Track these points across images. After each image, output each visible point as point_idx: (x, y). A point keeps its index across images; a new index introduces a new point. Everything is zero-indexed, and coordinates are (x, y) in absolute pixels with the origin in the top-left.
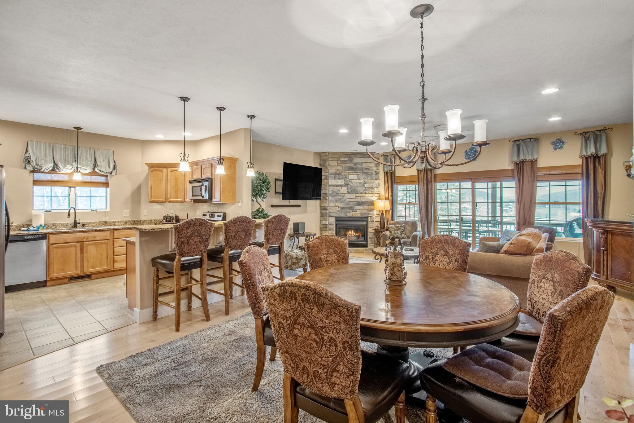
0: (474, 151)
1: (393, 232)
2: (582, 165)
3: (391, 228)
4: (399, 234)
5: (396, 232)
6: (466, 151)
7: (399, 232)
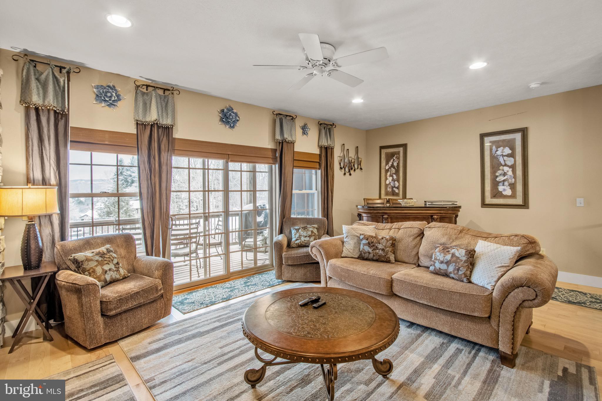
0: (233, 113)
1: (99, 270)
2: (320, 155)
3: (88, 260)
4: (114, 271)
5: (106, 267)
6: (223, 111)
7: (113, 267)
